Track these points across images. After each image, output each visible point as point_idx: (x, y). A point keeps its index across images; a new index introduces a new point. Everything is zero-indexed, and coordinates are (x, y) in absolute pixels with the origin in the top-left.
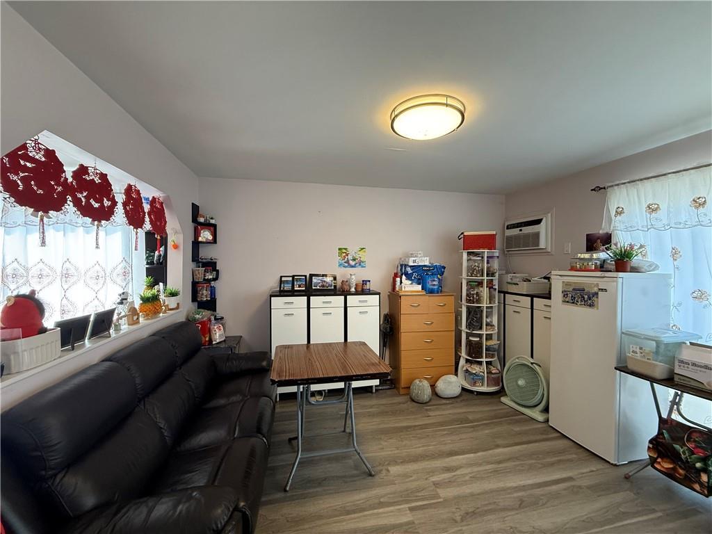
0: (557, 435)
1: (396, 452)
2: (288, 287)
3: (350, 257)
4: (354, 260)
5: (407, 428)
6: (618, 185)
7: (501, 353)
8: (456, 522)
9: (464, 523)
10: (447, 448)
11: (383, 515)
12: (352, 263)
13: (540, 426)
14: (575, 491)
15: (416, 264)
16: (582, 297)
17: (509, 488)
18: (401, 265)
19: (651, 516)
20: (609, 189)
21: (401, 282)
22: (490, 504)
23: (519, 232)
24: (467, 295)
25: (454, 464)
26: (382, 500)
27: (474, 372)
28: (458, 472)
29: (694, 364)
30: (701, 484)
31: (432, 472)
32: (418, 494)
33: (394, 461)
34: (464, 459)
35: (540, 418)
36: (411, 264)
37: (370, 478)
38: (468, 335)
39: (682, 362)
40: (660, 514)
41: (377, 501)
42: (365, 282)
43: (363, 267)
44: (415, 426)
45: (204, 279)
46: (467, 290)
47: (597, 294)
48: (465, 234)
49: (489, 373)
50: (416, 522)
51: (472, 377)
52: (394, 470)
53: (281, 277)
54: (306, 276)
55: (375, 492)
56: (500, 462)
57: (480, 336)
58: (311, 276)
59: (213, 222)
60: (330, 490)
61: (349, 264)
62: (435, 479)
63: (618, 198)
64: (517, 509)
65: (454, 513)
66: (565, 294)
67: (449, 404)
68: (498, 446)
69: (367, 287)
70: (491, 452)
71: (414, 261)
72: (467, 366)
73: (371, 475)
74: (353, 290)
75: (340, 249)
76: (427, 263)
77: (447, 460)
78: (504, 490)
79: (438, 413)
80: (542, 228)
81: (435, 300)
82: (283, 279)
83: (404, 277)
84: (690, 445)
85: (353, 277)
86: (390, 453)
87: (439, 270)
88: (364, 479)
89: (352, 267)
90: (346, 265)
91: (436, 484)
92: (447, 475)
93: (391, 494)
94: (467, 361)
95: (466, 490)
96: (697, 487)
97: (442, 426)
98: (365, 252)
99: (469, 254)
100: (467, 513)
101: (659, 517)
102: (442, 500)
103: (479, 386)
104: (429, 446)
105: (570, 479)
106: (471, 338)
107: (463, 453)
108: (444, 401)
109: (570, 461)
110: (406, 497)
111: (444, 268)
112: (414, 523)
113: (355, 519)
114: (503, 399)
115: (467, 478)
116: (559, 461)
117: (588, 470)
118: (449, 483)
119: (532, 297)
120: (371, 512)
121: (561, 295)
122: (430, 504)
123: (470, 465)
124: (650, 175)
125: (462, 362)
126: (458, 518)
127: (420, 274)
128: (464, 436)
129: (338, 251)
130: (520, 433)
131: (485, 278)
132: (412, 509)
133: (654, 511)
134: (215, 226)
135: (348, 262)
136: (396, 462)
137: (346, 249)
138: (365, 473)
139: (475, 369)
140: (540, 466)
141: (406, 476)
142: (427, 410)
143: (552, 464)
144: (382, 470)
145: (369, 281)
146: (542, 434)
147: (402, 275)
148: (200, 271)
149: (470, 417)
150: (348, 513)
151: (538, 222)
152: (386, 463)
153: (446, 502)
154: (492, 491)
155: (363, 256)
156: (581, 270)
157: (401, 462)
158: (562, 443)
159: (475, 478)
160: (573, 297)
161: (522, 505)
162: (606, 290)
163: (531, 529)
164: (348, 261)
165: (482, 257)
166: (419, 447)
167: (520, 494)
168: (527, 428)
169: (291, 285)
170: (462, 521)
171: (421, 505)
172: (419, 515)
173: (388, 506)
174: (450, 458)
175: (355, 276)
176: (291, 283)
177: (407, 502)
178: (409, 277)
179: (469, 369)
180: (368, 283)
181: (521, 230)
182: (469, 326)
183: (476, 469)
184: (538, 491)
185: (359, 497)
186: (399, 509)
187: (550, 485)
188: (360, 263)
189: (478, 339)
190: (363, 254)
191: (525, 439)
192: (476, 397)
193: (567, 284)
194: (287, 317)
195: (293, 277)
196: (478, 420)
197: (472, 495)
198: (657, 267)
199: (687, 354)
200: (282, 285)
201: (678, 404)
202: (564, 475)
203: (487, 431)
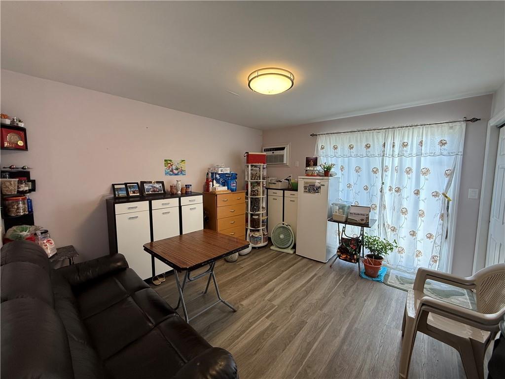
0: (301, 258)
1: (239, 293)
2: (123, 194)
3: (174, 167)
4: (177, 169)
5: (235, 278)
6: (322, 134)
7: (266, 223)
8: (289, 313)
9: (293, 312)
10: (262, 280)
11: (256, 328)
12: (176, 172)
13: (292, 256)
14: (319, 278)
15: (222, 173)
16: (313, 189)
17: (299, 288)
18: (212, 174)
19: (343, 278)
20: (318, 136)
21: (213, 185)
22: (296, 298)
23: (272, 154)
24: (251, 191)
25: (270, 288)
26: (250, 321)
27: (257, 236)
28: (275, 291)
29: (354, 214)
30: (354, 260)
31: (264, 295)
32: (265, 309)
33: (242, 299)
34: (273, 283)
35: (292, 252)
36: (220, 172)
37: (235, 313)
38: (252, 215)
39: (351, 213)
40: (345, 276)
41: (247, 323)
42: (187, 186)
43: (183, 175)
44: (238, 276)
45: (18, 192)
46: (252, 188)
47: (320, 187)
48: (250, 153)
49: (264, 235)
50: (274, 322)
51: (256, 239)
52: (245, 303)
53: (113, 185)
54: (137, 183)
55: (243, 319)
56: (288, 278)
57: (258, 215)
58: (143, 183)
59: (21, 125)
60: (217, 331)
61: (173, 172)
62: (268, 298)
63: (322, 141)
64: (306, 296)
65: (286, 309)
66: (305, 188)
67: (247, 258)
68: (283, 271)
69: (190, 190)
70: (282, 275)
71: (222, 171)
72: (252, 234)
73: (235, 311)
74: (179, 192)
75: (165, 161)
76: (228, 172)
77: (266, 287)
78: (297, 289)
79: (245, 265)
80: (285, 152)
81: (235, 196)
82: (116, 187)
83: (215, 181)
84: (352, 246)
85: (179, 183)
86: (235, 295)
87: (234, 177)
88: (232, 315)
89: (176, 175)
90: (171, 173)
91: (270, 300)
92: (271, 294)
93: (252, 316)
94: (251, 231)
95: (284, 296)
96: (353, 261)
97: (252, 270)
98: (185, 163)
99: (252, 166)
100: (291, 307)
101: (346, 277)
102: (277, 306)
103: (259, 244)
104: (254, 283)
105: (315, 275)
106: (254, 217)
107: (271, 280)
108: (244, 257)
109: (311, 267)
110: (261, 313)
111: (237, 175)
112: (273, 323)
113: (244, 337)
114: (272, 248)
115: (280, 291)
116: (308, 269)
117: (318, 269)
118: (275, 297)
119: (284, 190)
120: (249, 330)
121: (303, 189)
122: (273, 311)
123: (277, 285)
124: (335, 132)
125: (249, 231)
126: (289, 311)
127: (225, 180)
128: (266, 272)
129: (164, 162)
130: (287, 262)
131: (262, 181)
132: (267, 317)
133: (343, 275)
134: (23, 130)
135: (172, 171)
136: (242, 298)
137: (170, 161)
138: (230, 312)
139: (257, 234)
140: (303, 274)
141: (253, 303)
142: (238, 265)
143: (306, 271)
144: (238, 307)
145: (191, 185)
146: (296, 259)
147: (213, 180)
148: (12, 183)
149: (263, 261)
150: (238, 337)
151: (283, 149)
152: (238, 301)
153: (280, 307)
154: (293, 292)
155: (184, 166)
156: (312, 176)
157: (246, 297)
158: (305, 261)
159: (284, 290)
160: (309, 190)
161: (307, 293)
162: (324, 185)
163: (316, 301)
164: (174, 170)
165: (260, 168)
166: (249, 286)
167: (304, 289)
168: (288, 259)
169: (125, 192)
170: (291, 311)
171: (270, 314)
172: (272, 318)
173: (255, 323)
174: (267, 285)
175: (180, 181)
176: (125, 189)
177: (263, 315)
178: (218, 182)
179: (254, 235)
180: (190, 187)
181: (273, 153)
182: (252, 210)
183: (281, 286)
184: (309, 284)
185: (237, 326)
186: (262, 321)
187: (310, 281)
188: (181, 172)
189: (257, 217)
190: (184, 165)
191: (291, 264)
192: (258, 250)
193: (306, 183)
194: (132, 220)
195: (126, 184)
196: (266, 262)
197: (287, 298)
198: (336, 174)
199: (352, 210)
200: (116, 193)
201: (344, 231)
202: (313, 274)
203: (274, 266)
